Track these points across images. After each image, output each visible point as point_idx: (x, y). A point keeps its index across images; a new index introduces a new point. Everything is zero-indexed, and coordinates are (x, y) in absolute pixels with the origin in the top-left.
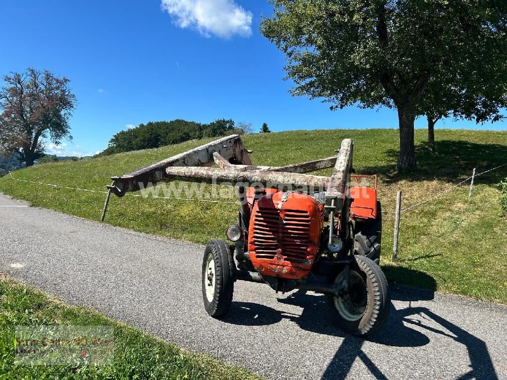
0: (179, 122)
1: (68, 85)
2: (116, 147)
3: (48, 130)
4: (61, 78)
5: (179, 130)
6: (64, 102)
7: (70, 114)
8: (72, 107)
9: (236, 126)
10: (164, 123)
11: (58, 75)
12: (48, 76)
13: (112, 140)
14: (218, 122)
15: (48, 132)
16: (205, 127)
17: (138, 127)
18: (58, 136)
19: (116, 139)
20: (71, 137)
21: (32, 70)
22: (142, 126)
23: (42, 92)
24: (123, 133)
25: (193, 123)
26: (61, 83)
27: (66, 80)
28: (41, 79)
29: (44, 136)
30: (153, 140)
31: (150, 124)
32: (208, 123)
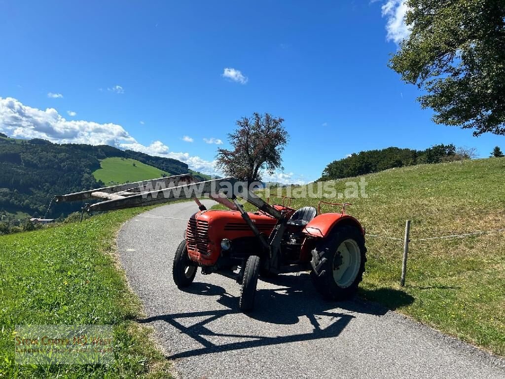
0: (391, 150)
1: (283, 124)
2: (329, 176)
3: (265, 162)
4: (277, 119)
5: (391, 158)
6: (279, 138)
7: (283, 149)
8: (285, 142)
9: (457, 151)
10: (376, 152)
11: (275, 116)
12: (268, 119)
13: (326, 170)
14: (435, 148)
15: (265, 164)
16: (420, 153)
17: (351, 156)
18: (273, 168)
19: (330, 169)
20: (283, 168)
21: (256, 115)
22: (354, 155)
23: (262, 131)
24: (336, 163)
25: (407, 150)
26: (277, 123)
27: (281, 120)
28: (263, 120)
29: (263, 168)
30: (365, 168)
31: (362, 153)
32: (423, 149)
